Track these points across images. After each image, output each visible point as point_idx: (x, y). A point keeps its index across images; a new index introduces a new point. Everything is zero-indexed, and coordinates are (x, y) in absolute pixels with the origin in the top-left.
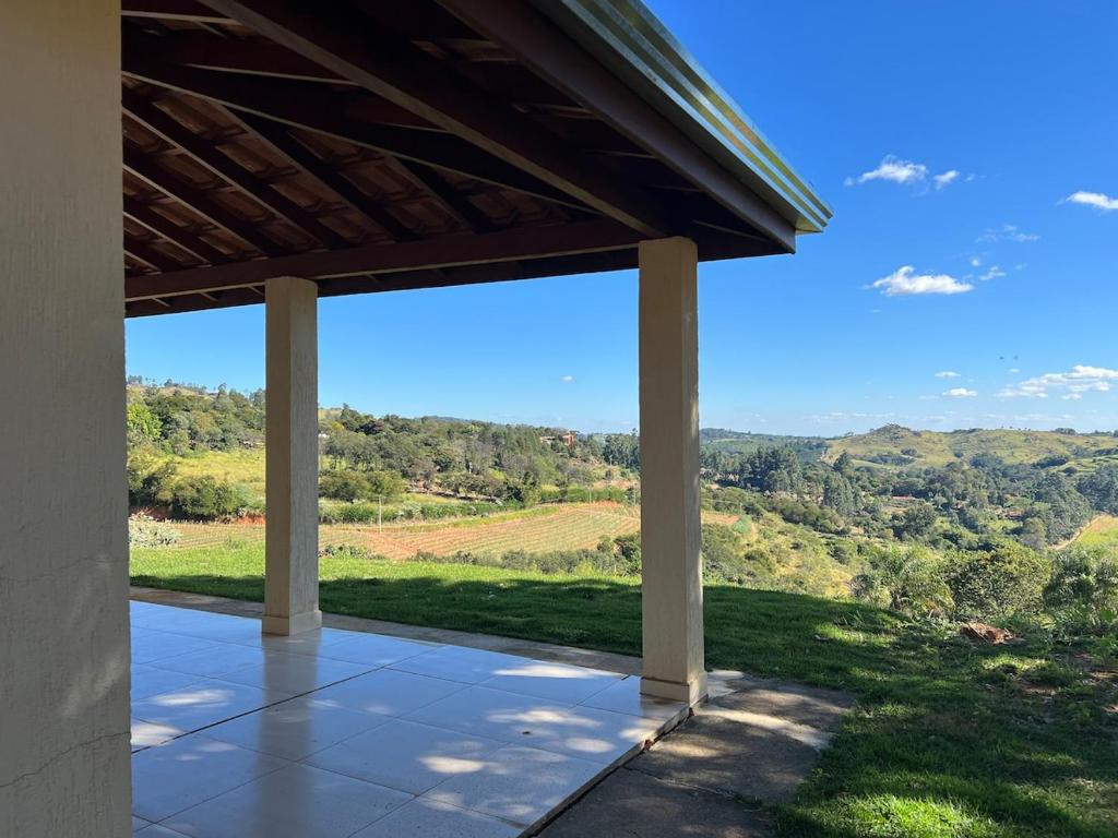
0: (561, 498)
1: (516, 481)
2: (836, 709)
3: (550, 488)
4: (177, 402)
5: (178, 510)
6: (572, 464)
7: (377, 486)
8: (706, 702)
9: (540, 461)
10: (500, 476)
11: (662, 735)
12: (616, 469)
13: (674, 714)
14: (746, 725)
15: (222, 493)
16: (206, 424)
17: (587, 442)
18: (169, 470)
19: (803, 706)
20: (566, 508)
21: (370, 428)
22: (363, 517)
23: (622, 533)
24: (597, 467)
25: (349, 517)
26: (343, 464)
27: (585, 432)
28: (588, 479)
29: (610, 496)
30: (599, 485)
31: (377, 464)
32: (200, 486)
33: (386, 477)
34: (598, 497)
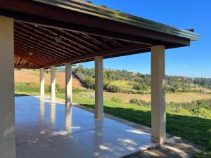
0: (183, 91)
1: (173, 87)
2: (197, 151)
3: (180, 89)
4: (110, 72)
5: (110, 90)
6: (186, 84)
7: (144, 88)
8: (165, 143)
9: (178, 84)
10: (169, 86)
11: (149, 149)
12: (197, 86)
13: (154, 145)
14: (171, 150)
15: (117, 88)
16: (114, 76)
17: (190, 79)
18: (108, 84)
19: (190, 149)
20: (184, 93)
21: (143, 76)
22: (141, 93)
23: (198, 99)
24: (192, 85)
25: (138, 93)
26: (138, 83)
27: (189, 77)
28: (190, 87)
29: (195, 91)
30: (193, 89)
31: (144, 83)
32: (113, 86)
33: (146, 86)
34: (192, 91)
